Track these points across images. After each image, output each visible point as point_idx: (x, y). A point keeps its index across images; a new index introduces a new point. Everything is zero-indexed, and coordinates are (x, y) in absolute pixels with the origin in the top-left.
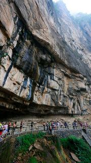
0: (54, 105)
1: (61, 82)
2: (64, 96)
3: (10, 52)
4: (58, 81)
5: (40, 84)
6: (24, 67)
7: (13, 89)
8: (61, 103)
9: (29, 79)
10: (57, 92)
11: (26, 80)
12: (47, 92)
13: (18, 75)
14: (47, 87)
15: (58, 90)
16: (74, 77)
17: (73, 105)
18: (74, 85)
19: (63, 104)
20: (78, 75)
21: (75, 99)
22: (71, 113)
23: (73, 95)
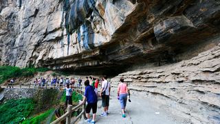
3: (65, 32)
9: (81, 28)
11: (79, 33)
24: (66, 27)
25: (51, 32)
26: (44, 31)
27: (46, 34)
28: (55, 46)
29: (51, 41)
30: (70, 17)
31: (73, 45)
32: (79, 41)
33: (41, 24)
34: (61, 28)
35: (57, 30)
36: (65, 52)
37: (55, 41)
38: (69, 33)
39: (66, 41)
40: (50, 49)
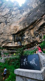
0: (30, 43)
1: (29, 34)
2: (33, 37)
3: (13, 41)
5: (22, 40)
9: (19, 42)
15: (29, 38)
16: (35, 25)
17: (40, 38)
18: (36, 29)
19: (33, 40)
20: (37, 22)
21: (41, 34)
22: (40, 42)
23: (37, 34)
24: (14, 40)
25: (8, 40)
26: (6, 39)
27: (6, 40)
29: (8, 42)
30: (15, 39)
31: (16, 44)
32: (18, 44)
33: (4, 37)
34: (12, 40)
35: (11, 40)
36: (13, 45)
37: (9, 42)
38: (14, 42)
39: (13, 43)
40: (7, 44)
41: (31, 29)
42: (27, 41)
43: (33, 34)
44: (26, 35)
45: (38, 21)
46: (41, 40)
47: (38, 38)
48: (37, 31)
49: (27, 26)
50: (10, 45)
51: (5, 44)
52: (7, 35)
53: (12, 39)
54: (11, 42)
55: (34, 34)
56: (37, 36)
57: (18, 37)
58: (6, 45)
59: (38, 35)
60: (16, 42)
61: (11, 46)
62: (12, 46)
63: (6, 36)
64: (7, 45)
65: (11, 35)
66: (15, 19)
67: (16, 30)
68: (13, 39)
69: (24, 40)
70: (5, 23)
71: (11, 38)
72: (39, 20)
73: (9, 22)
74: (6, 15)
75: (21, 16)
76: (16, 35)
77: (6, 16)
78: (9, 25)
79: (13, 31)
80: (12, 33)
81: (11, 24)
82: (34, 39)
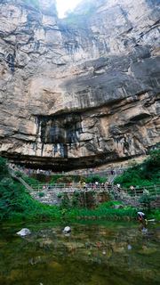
0: (93, 154)
1: (95, 129)
2: (106, 141)
3: (39, 140)
4: (90, 131)
5: (70, 143)
6: (50, 140)
7: (48, 155)
8: (100, 150)
9: (58, 145)
10: (92, 142)
11: (56, 147)
12: (80, 146)
13: (49, 147)
14: (79, 142)
15: (92, 139)
16: (117, 110)
17: (125, 146)
18: (118, 120)
19: (105, 149)
20: (123, 103)
21: (128, 136)
22: (124, 156)
23: (120, 134)
24: (41, 137)
25: (22, 133)
26: (15, 129)
27: (16, 132)
28: (24, 145)
29: (21, 140)
30: (46, 134)
31: (48, 151)
32: (55, 152)
33: (7, 120)
34: (36, 136)
35: (31, 135)
36: (39, 153)
37: (24, 141)
38: (43, 142)
39: (40, 146)
40: (18, 146)
41: (103, 116)
42: (84, 148)
43: (106, 132)
44: (86, 130)
45: (127, 103)
46: (126, 151)
47: (118, 146)
48: (120, 126)
49: (93, 104)
50: (27, 150)
51: (9, 145)
52: (16, 112)
53: (34, 132)
54: (31, 142)
55: (111, 131)
56: (118, 140)
57: (57, 130)
58: (12, 151)
59: (121, 138)
60: (48, 143)
61: (32, 153)
62: (35, 157)
63: (13, 117)
64: (18, 150)
65: (32, 118)
66: (42, 61)
67: (52, 104)
68: (40, 134)
69: (78, 144)
70: (7, 65)
71: (33, 128)
72: (131, 102)
73: (22, 67)
74: (12, 33)
75: (67, 58)
76: (50, 122)
77: (13, 38)
78: (24, 80)
79: (38, 103)
80: (36, 113)
81: (31, 75)
82: (107, 147)
